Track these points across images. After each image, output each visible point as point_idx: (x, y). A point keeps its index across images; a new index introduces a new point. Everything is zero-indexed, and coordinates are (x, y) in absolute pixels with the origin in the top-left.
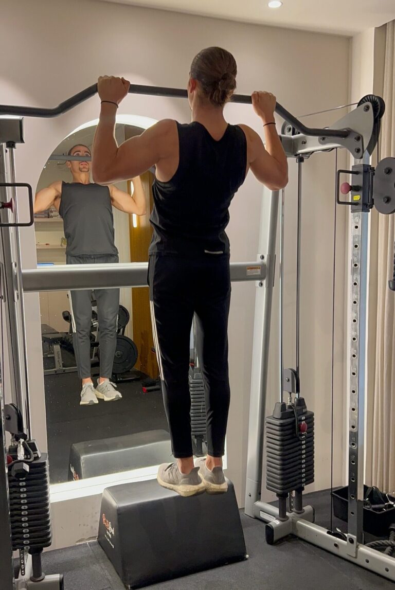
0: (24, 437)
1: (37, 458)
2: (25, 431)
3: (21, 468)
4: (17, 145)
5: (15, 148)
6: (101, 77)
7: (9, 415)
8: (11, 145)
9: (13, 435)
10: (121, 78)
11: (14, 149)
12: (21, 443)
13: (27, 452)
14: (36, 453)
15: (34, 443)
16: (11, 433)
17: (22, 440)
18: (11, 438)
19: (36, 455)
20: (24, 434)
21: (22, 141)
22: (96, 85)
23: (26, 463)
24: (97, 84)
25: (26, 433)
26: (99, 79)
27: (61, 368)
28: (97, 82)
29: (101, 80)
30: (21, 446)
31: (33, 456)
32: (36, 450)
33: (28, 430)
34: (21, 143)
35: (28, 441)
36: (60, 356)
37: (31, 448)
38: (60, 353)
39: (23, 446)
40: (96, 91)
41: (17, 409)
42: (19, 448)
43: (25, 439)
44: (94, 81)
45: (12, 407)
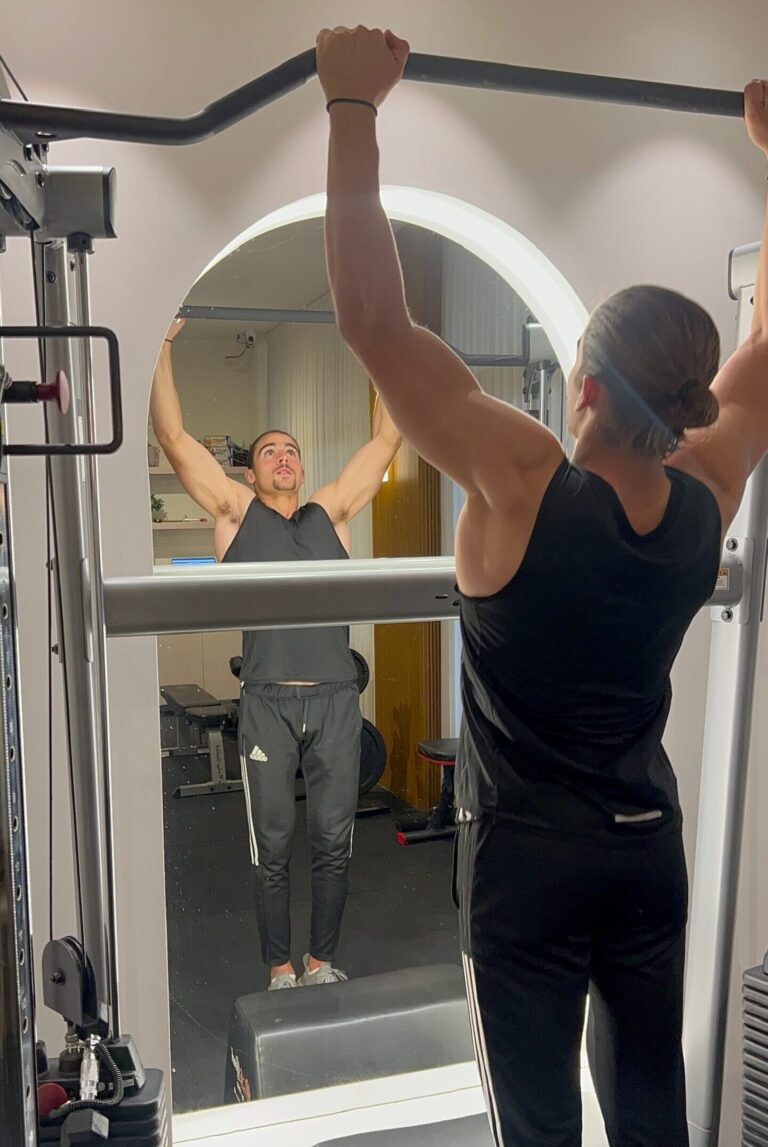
0: (101, 1029)
1: (132, 1091)
2: (105, 1013)
3: (86, 1129)
4: (97, 243)
5: (91, 253)
6: (325, 31)
7: (61, 972)
8: (80, 243)
9: (70, 1024)
10: (384, 31)
11: (87, 255)
12: (93, 1048)
13: (105, 1074)
14: (132, 1077)
15: (126, 1050)
16: (66, 1019)
17: (95, 1040)
18: (66, 1032)
19: (130, 1083)
20: (101, 1021)
21: (110, 232)
22: (311, 54)
23: (103, 1110)
24: (315, 49)
25: (106, 1021)
26: (320, 39)
27: (224, 781)
28: (314, 45)
29: (327, 36)
30: (93, 1056)
31: (123, 1084)
32: (132, 1067)
33: (111, 1008)
34: (108, 237)
35: (110, 1042)
36: (222, 755)
37: (116, 1061)
38: (221, 748)
39: (97, 1058)
40: (313, 70)
41: (80, 954)
42: (85, 1062)
43: (104, 1035)
44: (307, 43)
45: (70, 948)
